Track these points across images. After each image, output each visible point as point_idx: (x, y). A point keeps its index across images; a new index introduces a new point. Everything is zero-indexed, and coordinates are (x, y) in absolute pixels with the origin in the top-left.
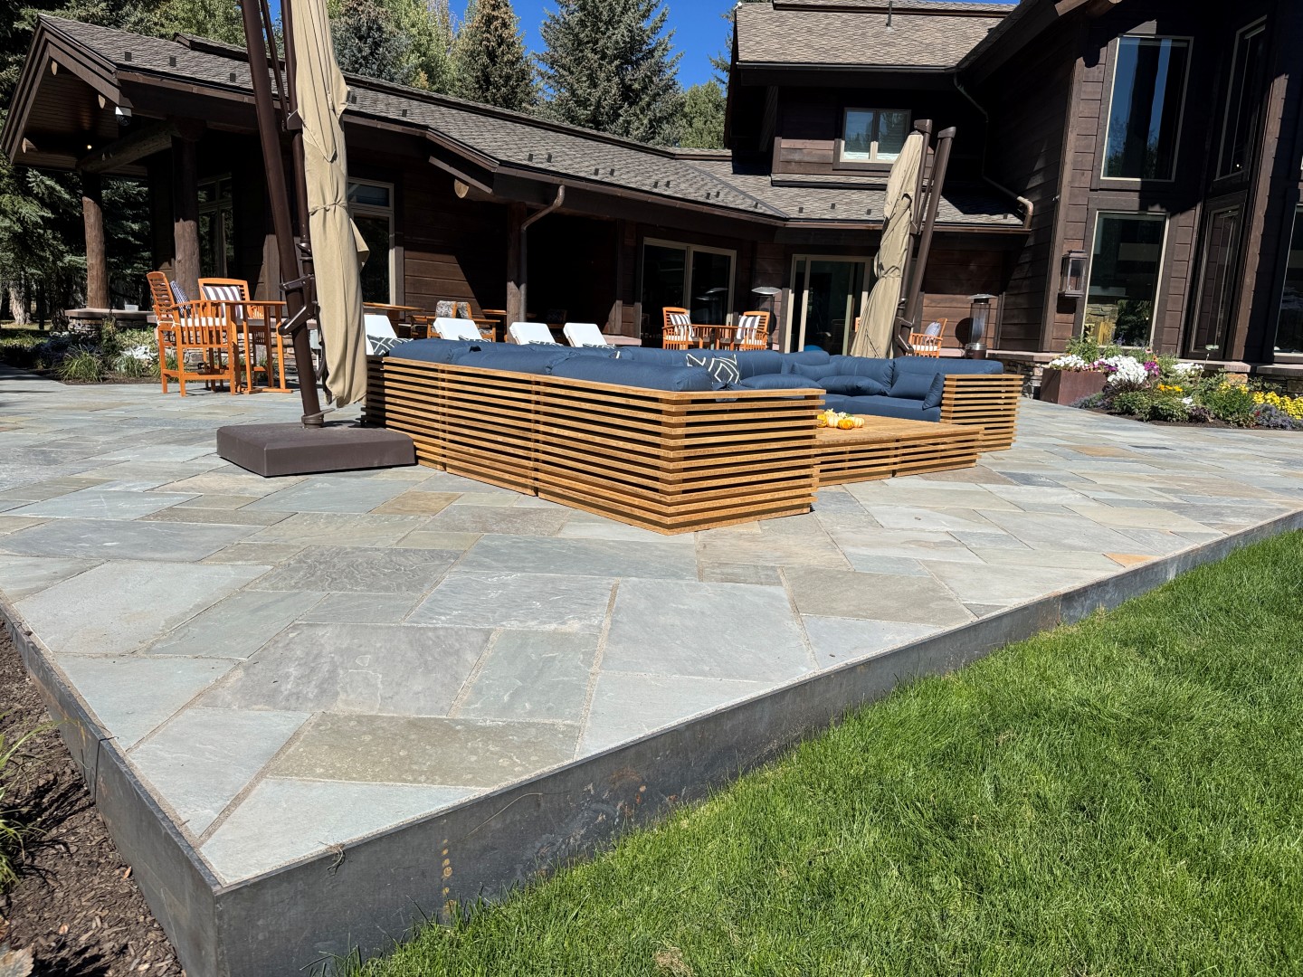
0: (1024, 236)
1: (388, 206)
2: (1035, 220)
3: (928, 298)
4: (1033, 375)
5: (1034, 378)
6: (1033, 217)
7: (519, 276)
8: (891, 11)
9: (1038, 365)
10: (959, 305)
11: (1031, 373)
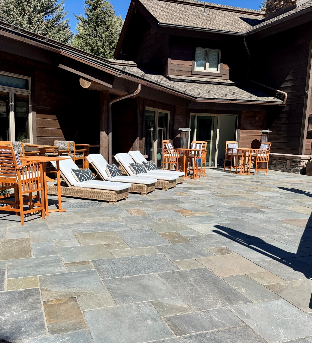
0: (283, 107)
1: (28, 89)
2: (288, 100)
3: (241, 132)
4: (300, 165)
5: (301, 166)
6: (287, 99)
7: (108, 128)
8: (205, 7)
9: (302, 160)
10: (252, 134)
11: (298, 164)
